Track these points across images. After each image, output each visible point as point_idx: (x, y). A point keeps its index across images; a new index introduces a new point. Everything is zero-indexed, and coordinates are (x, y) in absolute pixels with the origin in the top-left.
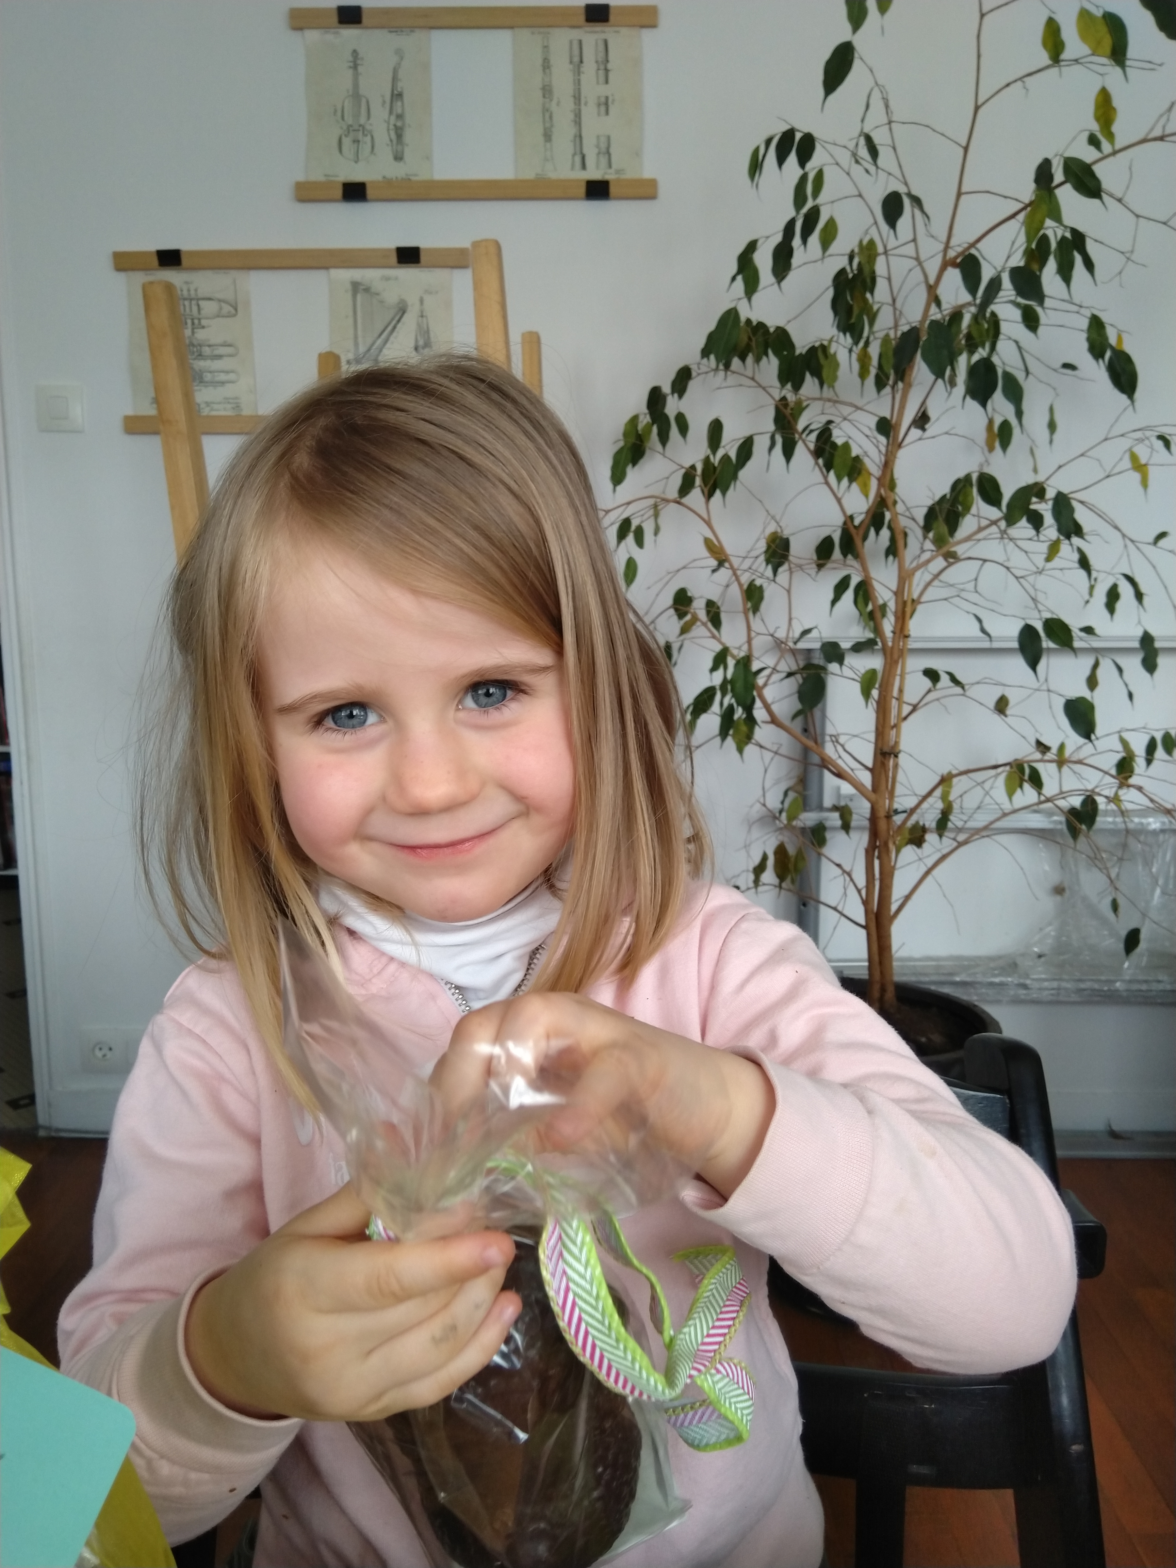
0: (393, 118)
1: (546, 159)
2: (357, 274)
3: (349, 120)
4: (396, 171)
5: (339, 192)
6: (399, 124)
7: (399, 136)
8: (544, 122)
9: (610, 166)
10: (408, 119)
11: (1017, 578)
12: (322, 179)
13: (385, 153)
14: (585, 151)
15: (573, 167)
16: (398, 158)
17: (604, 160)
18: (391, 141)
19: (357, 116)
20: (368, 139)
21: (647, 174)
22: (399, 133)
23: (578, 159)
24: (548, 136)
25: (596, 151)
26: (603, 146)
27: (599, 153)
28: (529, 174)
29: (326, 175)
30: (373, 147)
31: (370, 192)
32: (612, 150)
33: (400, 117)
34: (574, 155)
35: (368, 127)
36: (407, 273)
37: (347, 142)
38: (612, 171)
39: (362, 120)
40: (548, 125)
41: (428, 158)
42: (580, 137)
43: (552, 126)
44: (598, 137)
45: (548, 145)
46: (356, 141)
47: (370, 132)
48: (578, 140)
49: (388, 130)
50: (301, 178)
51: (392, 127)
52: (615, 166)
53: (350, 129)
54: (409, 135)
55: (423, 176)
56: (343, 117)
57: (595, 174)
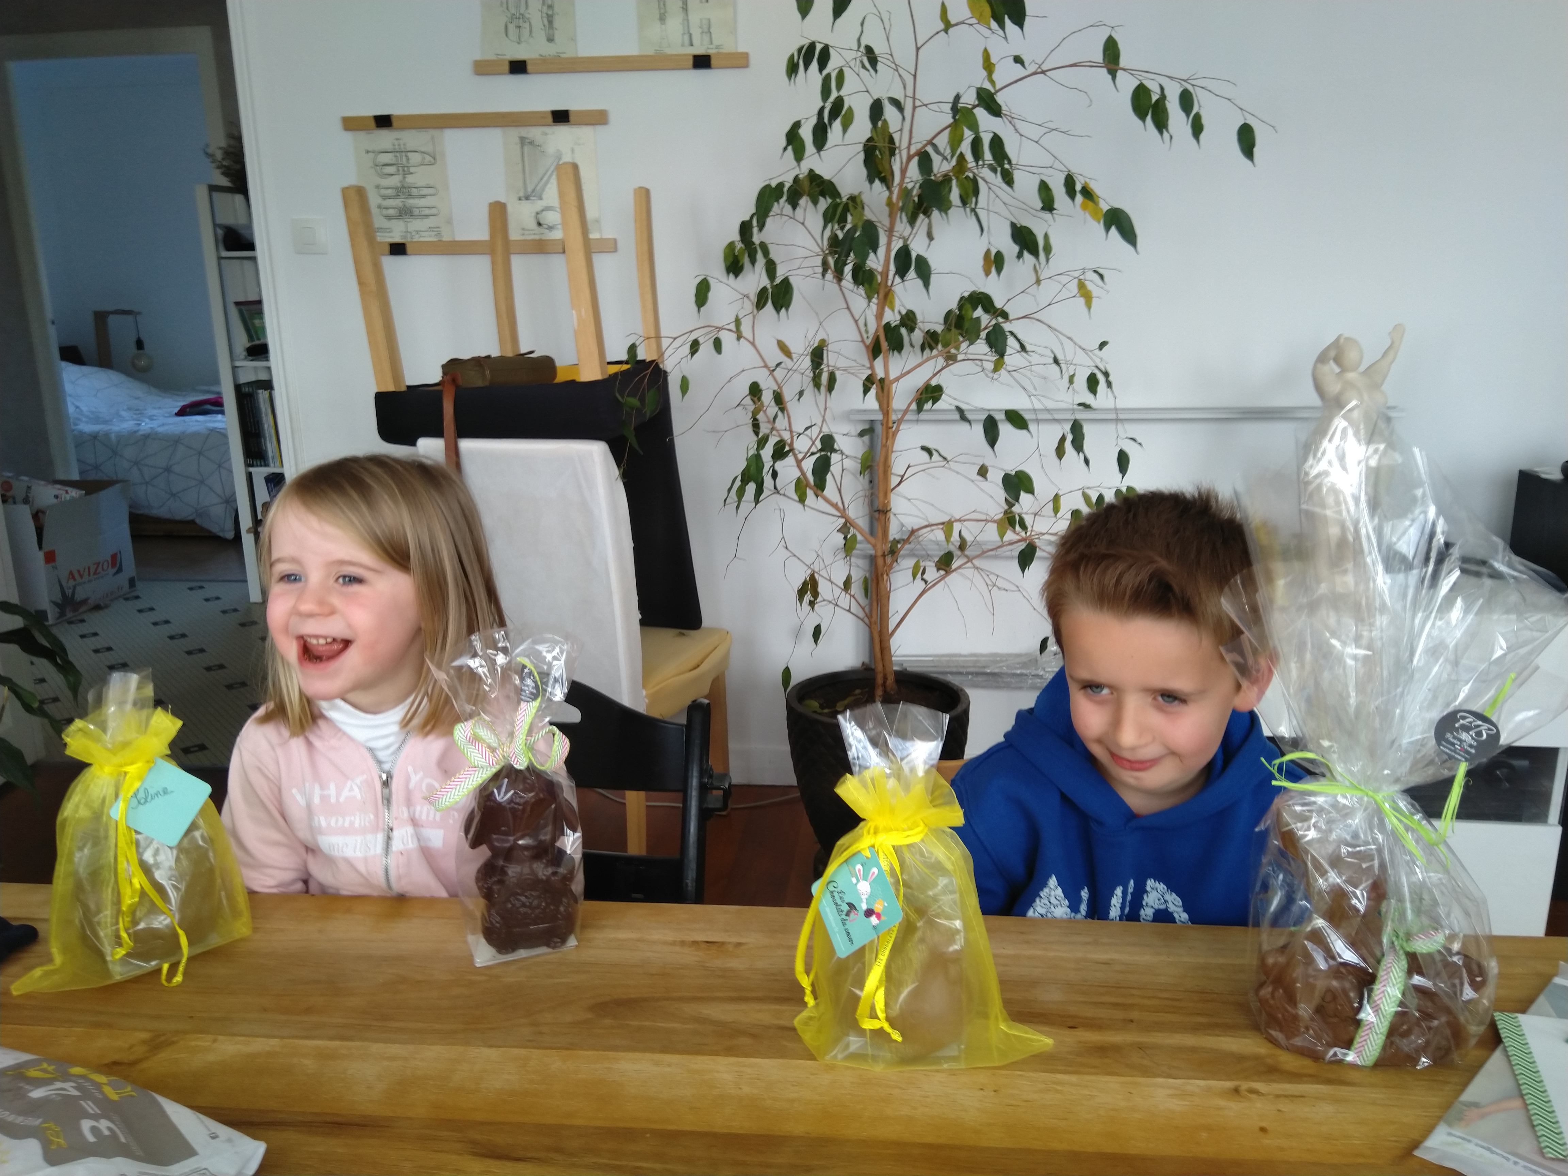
0: (545, 9)
1: (663, 38)
2: (525, 132)
3: (513, 11)
4: (549, 50)
5: (507, 68)
6: (550, 12)
7: (550, 22)
8: (660, 8)
9: (711, 43)
10: (557, 9)
12: (494, 58)
13: (540, 35)
14: (691, 32)
15: (683, 45)
16: (550, 40)
17: (706, 38)
18: (544, 26)
19: (518, 7)
20: (527, 25)
21: (741, 49)
22: (550, 19)
23: (686, 37)
24: (663, 20)
25: (700, 31)
26: (705, 27)
27: (702, 33)
28: (650, 52)
29: (497, 55)
30: (531, 31)
31: (529, 67)
32: (712, 30)
33: (550, 7)
34: (683, 34)
35: (527, 16)
36: (562, 130)
37: (511, 27)
38: (713, 47)
39: (522, 10)
40: (662, 11)
41: (573, 39)
42: (688, 21)
43: (666, 12)
44: (701, 20)
45: (663, 26)
46: (519, 27)
47: (528, 19)
48: (686, 23)
49: (542, 17)
50: (478, 57)
51: (545, 15)
52: (716, 42)
53: (513, 17)
54: (558, 22)
55: (569, 54)
56: (508, 9)
57: (700, 49)
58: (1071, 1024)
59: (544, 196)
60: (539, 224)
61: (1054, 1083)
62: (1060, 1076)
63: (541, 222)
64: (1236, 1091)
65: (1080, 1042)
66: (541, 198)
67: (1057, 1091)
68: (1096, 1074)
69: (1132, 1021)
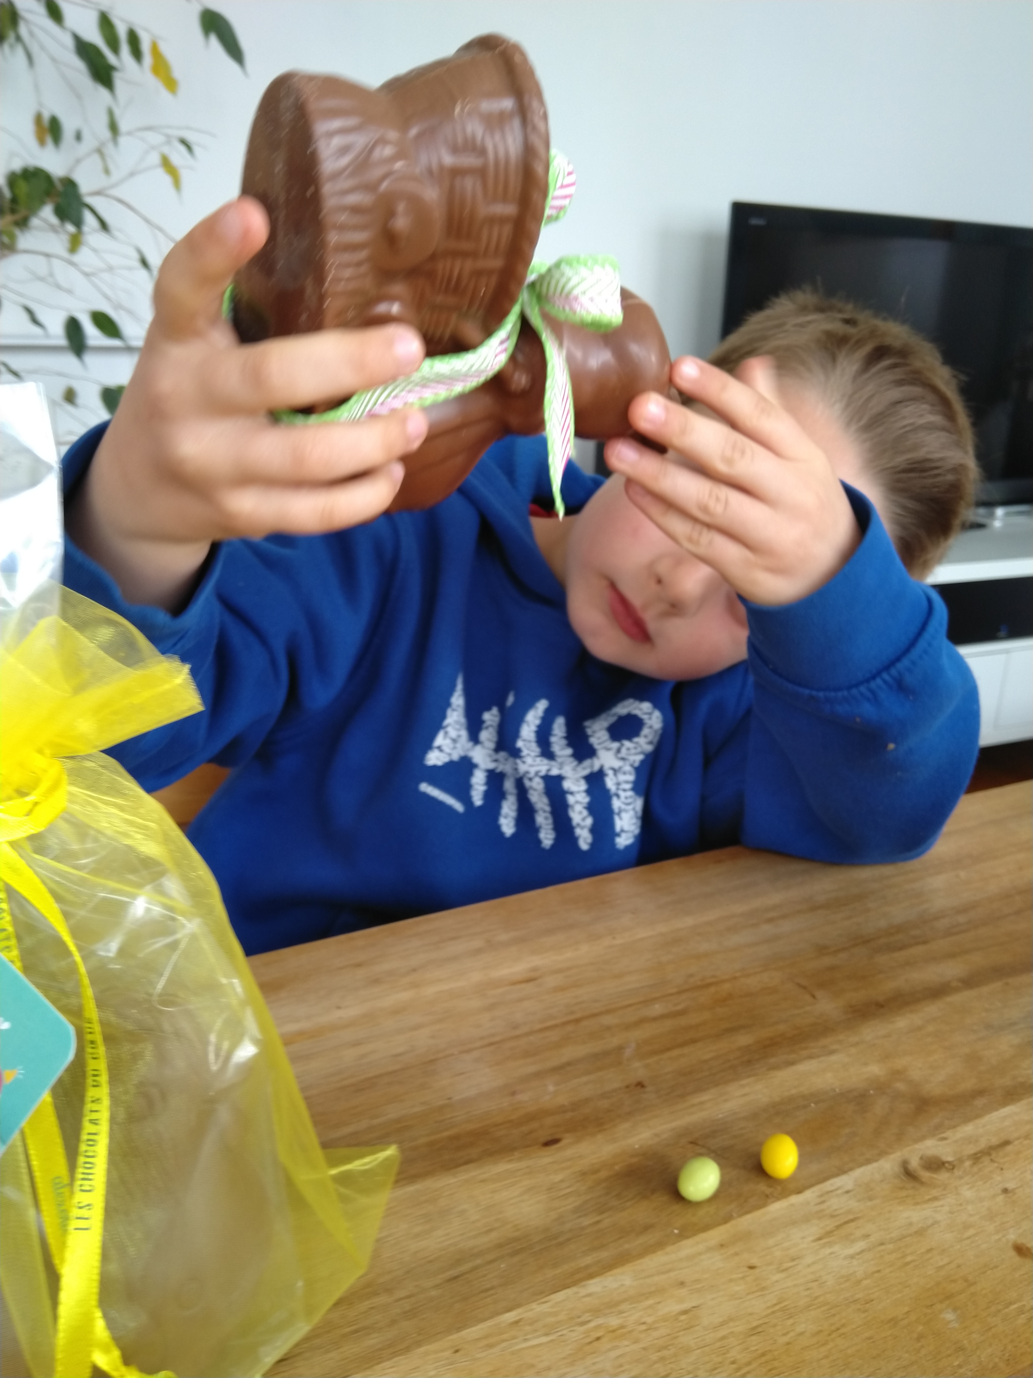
11: (87, 275)
58: (544, 1135)
61: (596, 1312)
62: (595, 1286)
64: (908, 1174)
65: (583, 1174)
67: (616, 1333)
68: (659, 1245)
69: (640, 1085)
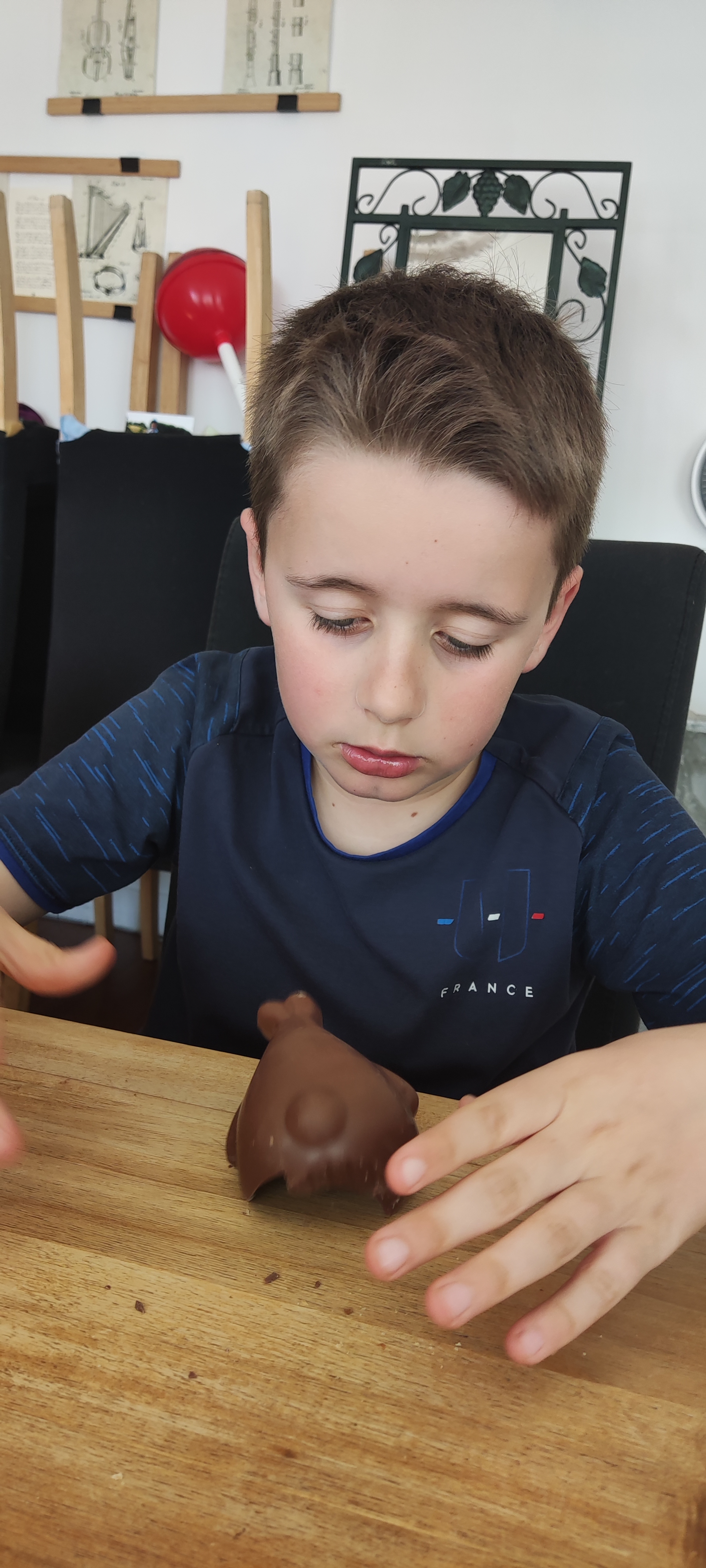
0: (126, 42)
1: (248, 76)
2: (94, 180)
3: (93, 43)
4: (125, 88)
5: (79, 106)
6: (131, 46)
7: (130, 56)
8: (248, 42)
9: (300, 81)
10: (138, 41)
12: (69, 95)
13: (118, 71)
14: (281, 68)
15: (269, 84)
16: (128, 76)
17: (295, 76)
18: (123, 60)
19: (99, 39)
20: (106, 60)
21: (333, 89)
22: (130, 53)
23: (274, 75)
24: (250, 56)
25: (289, 67)
26: (295, 63)
27: (292, 70)
28: (233, 90)
29: (72, 93)
30: (109, 67)
31: (104, 107)
32: (303, 67)
33: (132, 39)
34: (271, 72)
35: (107, 49)
36: (131, 181)
37: (90, 62)
38: (302, 86)
39: (103, 43)
40: (251, 46)
41: (153, 76)
42: (277, 55)
43: (254, 46)
44: (292, 56)
45: (250, 63)
46: (97, 62)
47: (109, 53)
48: (275, 57)
49: (122, 51)
50: (53, 94)
51: (125, 48)
52: (305, 81)
53: (93, 51)
54: (138, 56)
55: (148, 92)
56: (88, 41)
57: (287, 89)
59: (105, 255)
60: (97, 286)
63: (100, 283)
66: (101, 256)
